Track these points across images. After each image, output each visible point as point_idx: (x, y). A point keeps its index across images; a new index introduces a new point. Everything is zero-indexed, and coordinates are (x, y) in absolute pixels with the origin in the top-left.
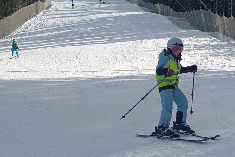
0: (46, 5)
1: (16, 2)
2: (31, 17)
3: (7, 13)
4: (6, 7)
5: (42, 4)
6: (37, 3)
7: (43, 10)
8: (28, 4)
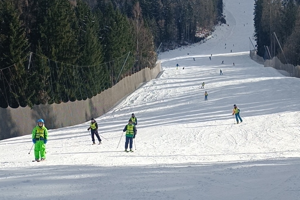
0: (155, 72)
1: (119, 71)
2: (136, 89)
3: (108, 84)
4: (107, 77)
5: (151, 71)
6: (144, 71)
7: (151, 79)
8: (133, 72)
